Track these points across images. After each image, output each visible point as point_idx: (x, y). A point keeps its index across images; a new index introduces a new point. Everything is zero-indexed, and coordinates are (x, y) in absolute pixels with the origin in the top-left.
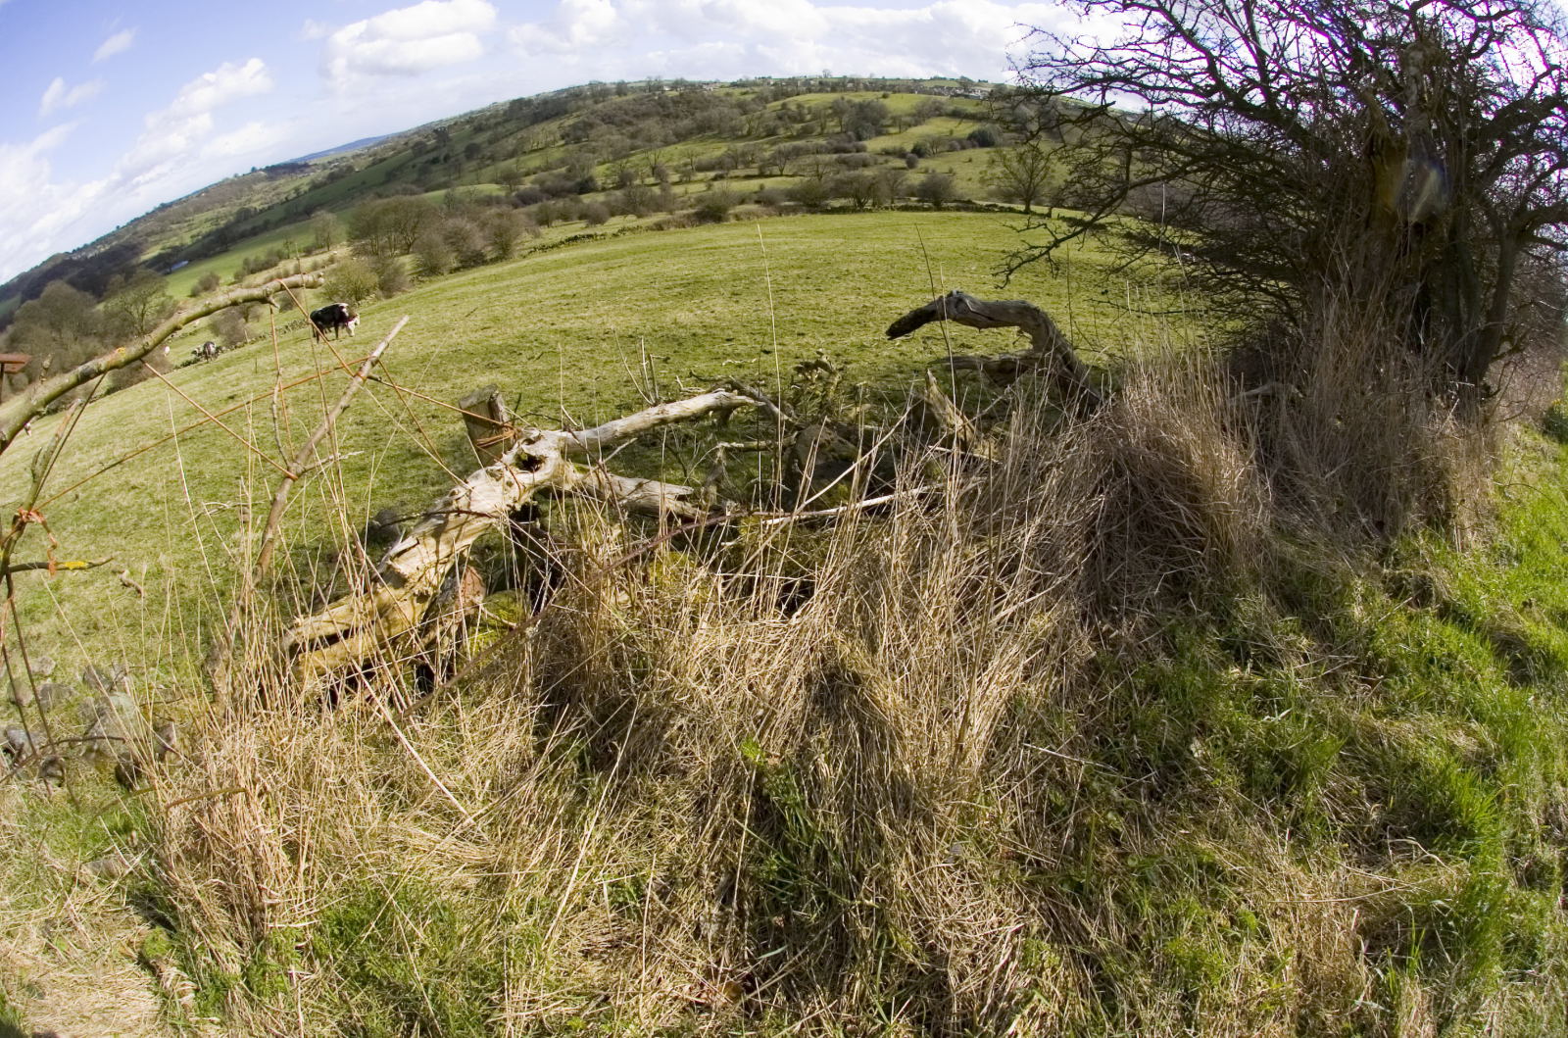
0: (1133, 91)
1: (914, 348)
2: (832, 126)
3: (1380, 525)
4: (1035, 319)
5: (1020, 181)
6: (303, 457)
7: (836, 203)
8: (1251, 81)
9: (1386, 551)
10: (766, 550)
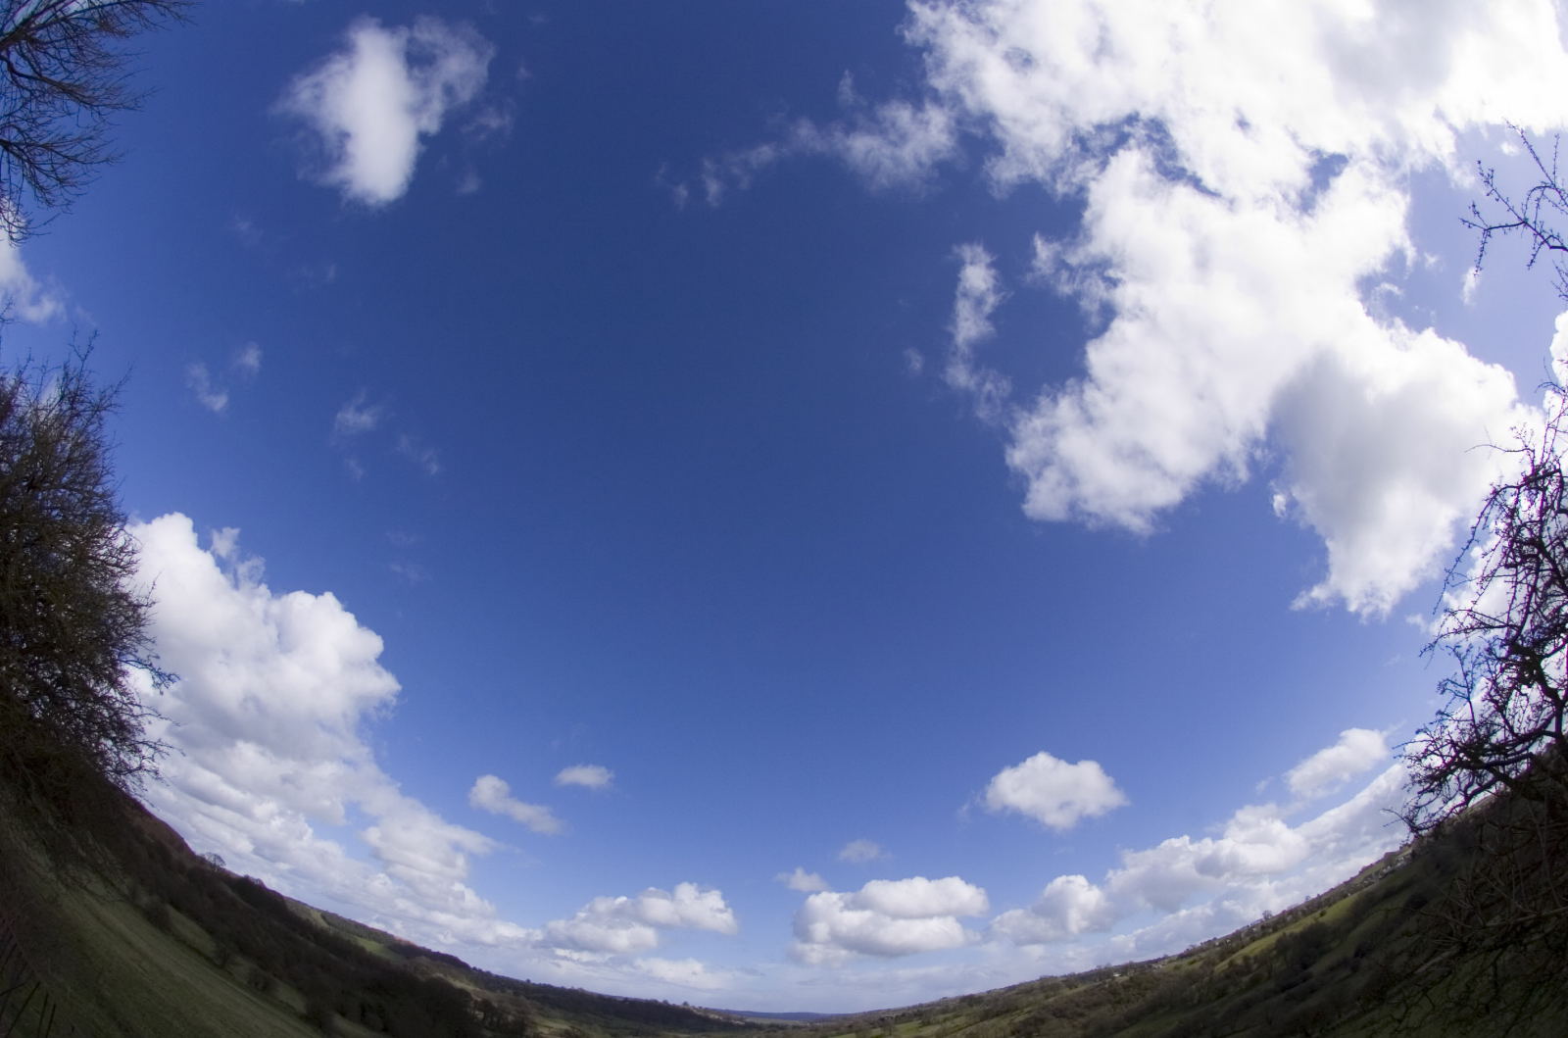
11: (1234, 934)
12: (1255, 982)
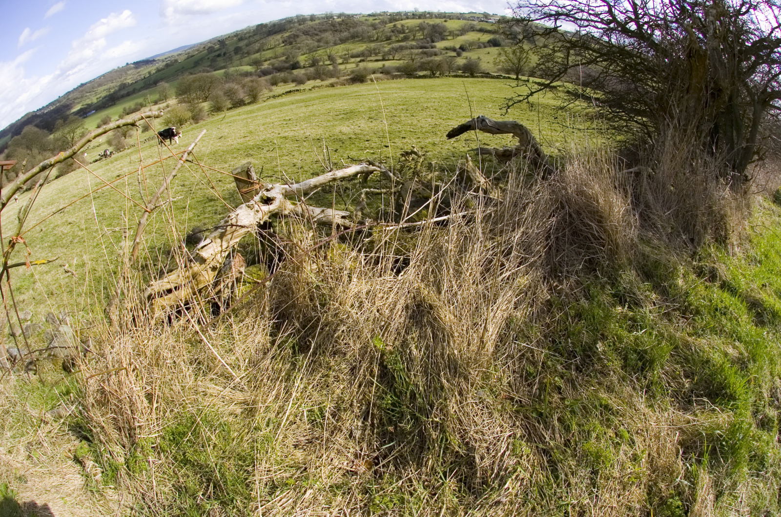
0: (570, 21)
1: (460, 144)
2: (419, 35)
3: (692, 240)
4: (520, 130)
5: (513, 64)
6: (154, 201)
7: (421, 73)
8: (630, 18)
9: (695, 253)
10: (386, 242)
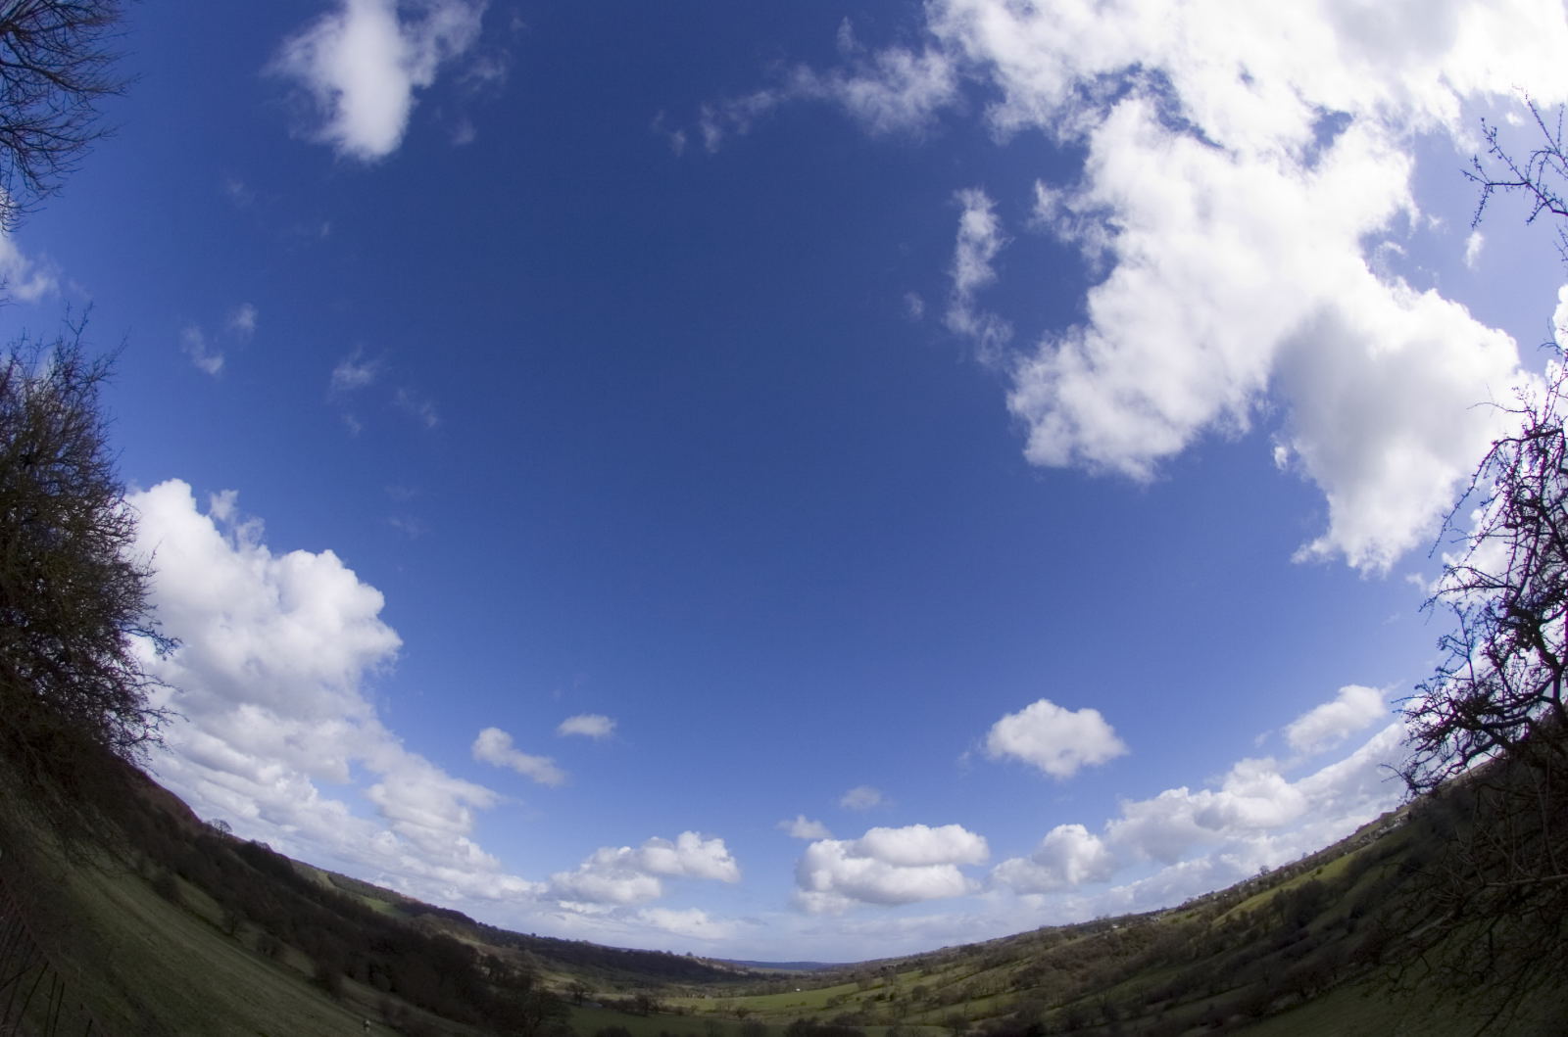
11: (1231, 889)
12: (1253, 938)
